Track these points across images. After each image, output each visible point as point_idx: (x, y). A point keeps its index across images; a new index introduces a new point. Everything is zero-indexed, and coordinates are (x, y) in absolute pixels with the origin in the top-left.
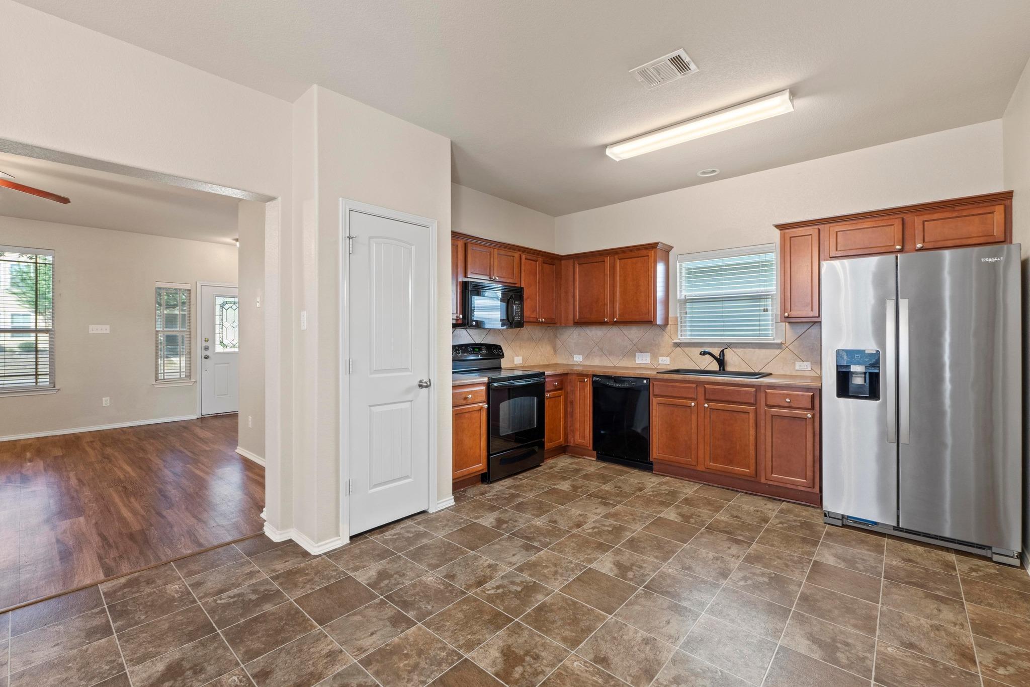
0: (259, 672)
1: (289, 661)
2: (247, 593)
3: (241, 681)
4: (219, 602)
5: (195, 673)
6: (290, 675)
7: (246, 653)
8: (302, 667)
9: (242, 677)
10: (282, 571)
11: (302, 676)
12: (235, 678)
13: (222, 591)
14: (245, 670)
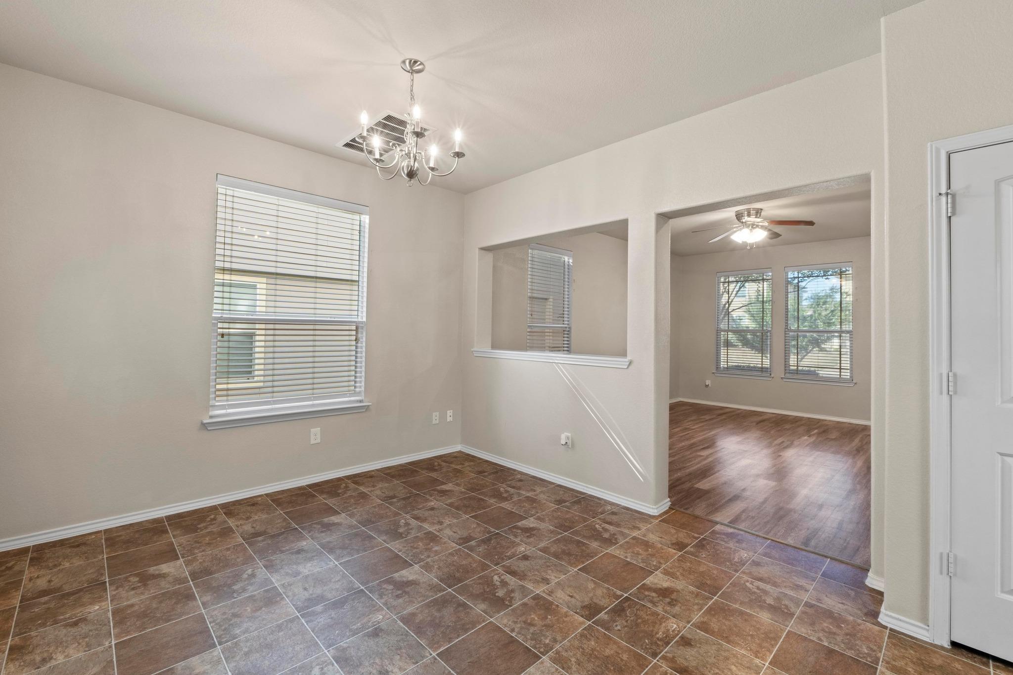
0: (687, 638)
1: (709, 654)
2: (771, 596)
3: (673, 631)
4: (748, 584)
5: (669, 603)
6: (695, 660)
7: (703, 623)
8: (708, 666)
9: (678, 629)
10: (824, 606)
11: (697, 669)
12: (675, 626)
13: (761, 579)
14: (685, 630)
